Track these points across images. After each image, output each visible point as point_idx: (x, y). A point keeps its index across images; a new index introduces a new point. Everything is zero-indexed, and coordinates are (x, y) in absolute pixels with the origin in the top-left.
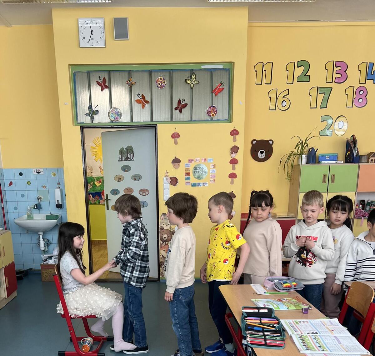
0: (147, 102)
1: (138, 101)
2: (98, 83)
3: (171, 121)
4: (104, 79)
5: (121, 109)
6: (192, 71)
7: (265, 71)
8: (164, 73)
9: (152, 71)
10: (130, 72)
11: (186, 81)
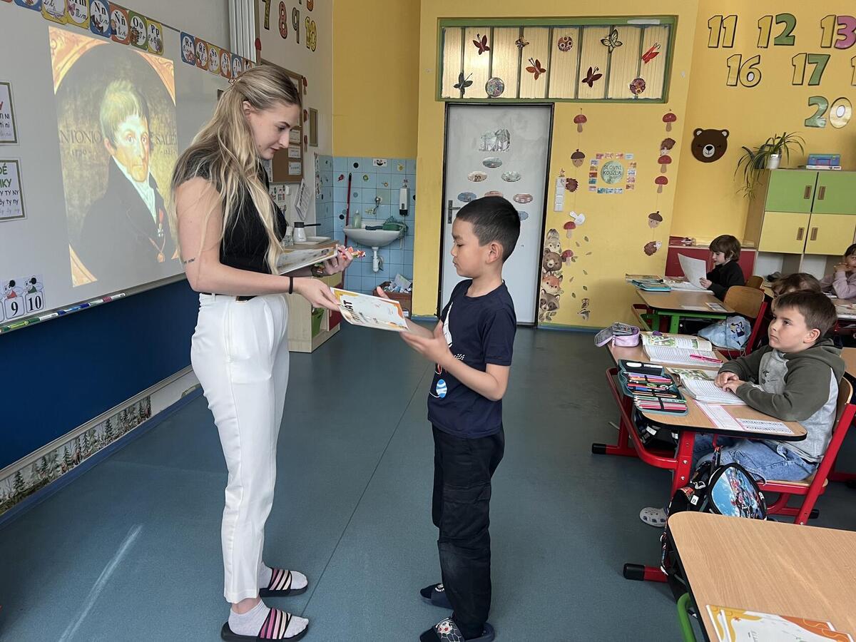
0: (543, 71)
1: (529, 69)
2: (475, 42)
3: (575, 99)
4: (485, 38)
5: (504, 80)
6: (613, 26)
7: (725, 28)
8: (571, 30)
9: (554, 26)
10: (522, 28)
11: (602, 41)
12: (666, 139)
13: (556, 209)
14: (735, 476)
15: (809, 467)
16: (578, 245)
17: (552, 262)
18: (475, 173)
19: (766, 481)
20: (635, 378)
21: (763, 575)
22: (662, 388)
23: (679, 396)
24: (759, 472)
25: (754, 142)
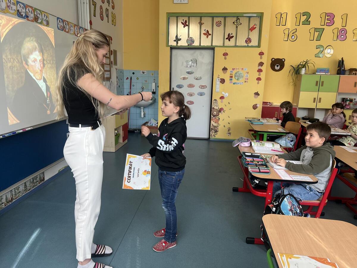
0: (210, 34)
1: (204, 34)
2: (182, 23)
3: (223, 46)
4: (186, 21)
5: (194, 38)
6: (238, 17)
7: (282, 18)
8: (221, 18)
9: (214, 17)
10: (201, 17)
11: (234, 23)
12: (260, 62)
13: (216, 91)
14: (290, 199)
15: (319, 194)
16: (226, 106)
17: (215, 113)
18: (183, 76)
19: (302, 201)
20: (249, 159)
21: (301, 240)
22: (260, 163)
23: (267, 167)
24: (299, 197)
25: (295, 64)
